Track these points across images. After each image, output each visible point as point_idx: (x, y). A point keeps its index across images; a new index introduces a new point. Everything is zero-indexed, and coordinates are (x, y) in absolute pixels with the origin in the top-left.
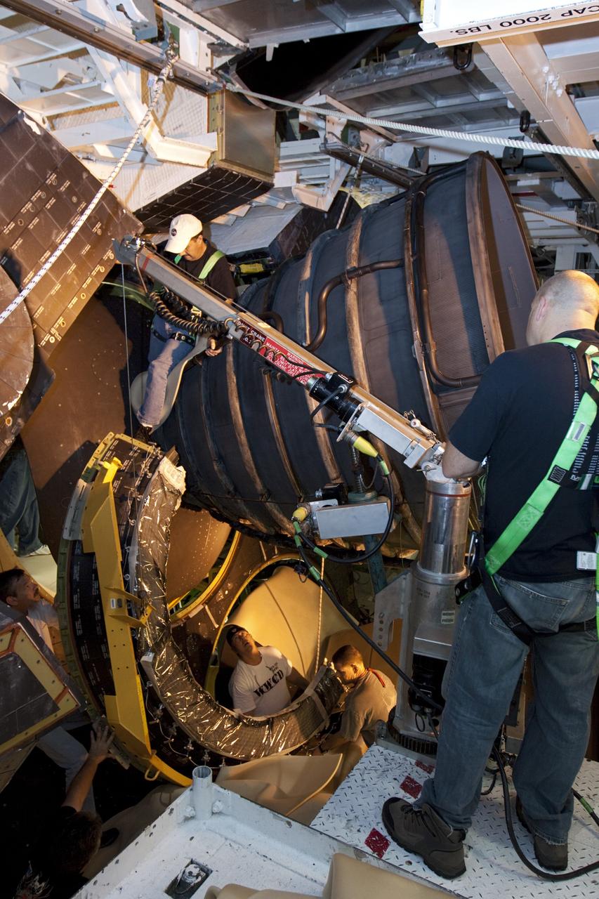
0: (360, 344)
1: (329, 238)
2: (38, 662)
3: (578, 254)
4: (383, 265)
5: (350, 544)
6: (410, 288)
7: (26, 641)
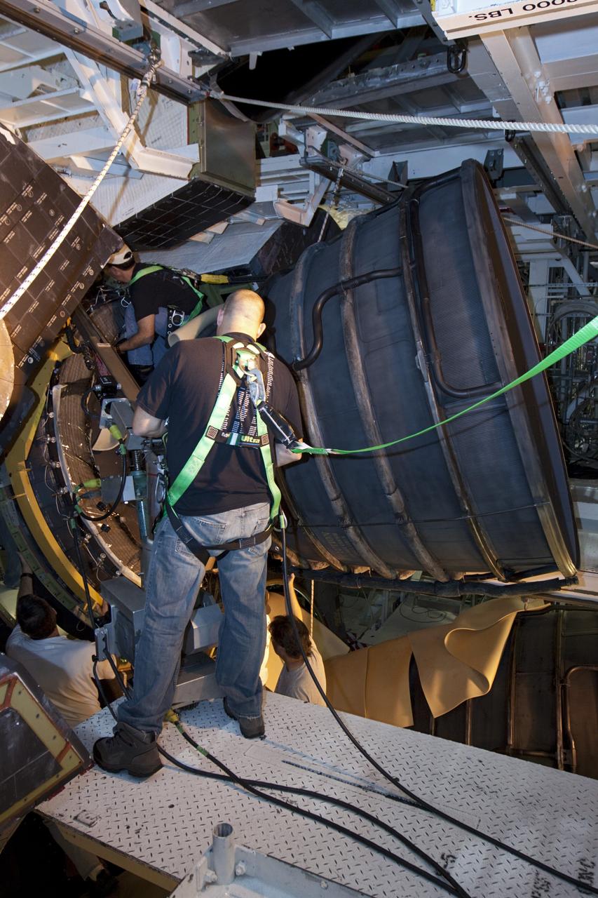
0: (359, 357)
1: (316, 251)
2: (38, 716)
4: (379, 274)
5: (348, 567)
6: (410, 297)
7: (24, 692)
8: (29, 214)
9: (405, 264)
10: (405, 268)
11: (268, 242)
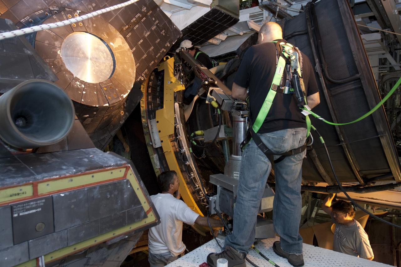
2: (138, 189)
3: (380, 59)
4: (297, 33)
6: (312, 41)
7: (132, 175)
8: (144, 19)
9: (309, 27)
10: (309, 29)
11: (245, 42)
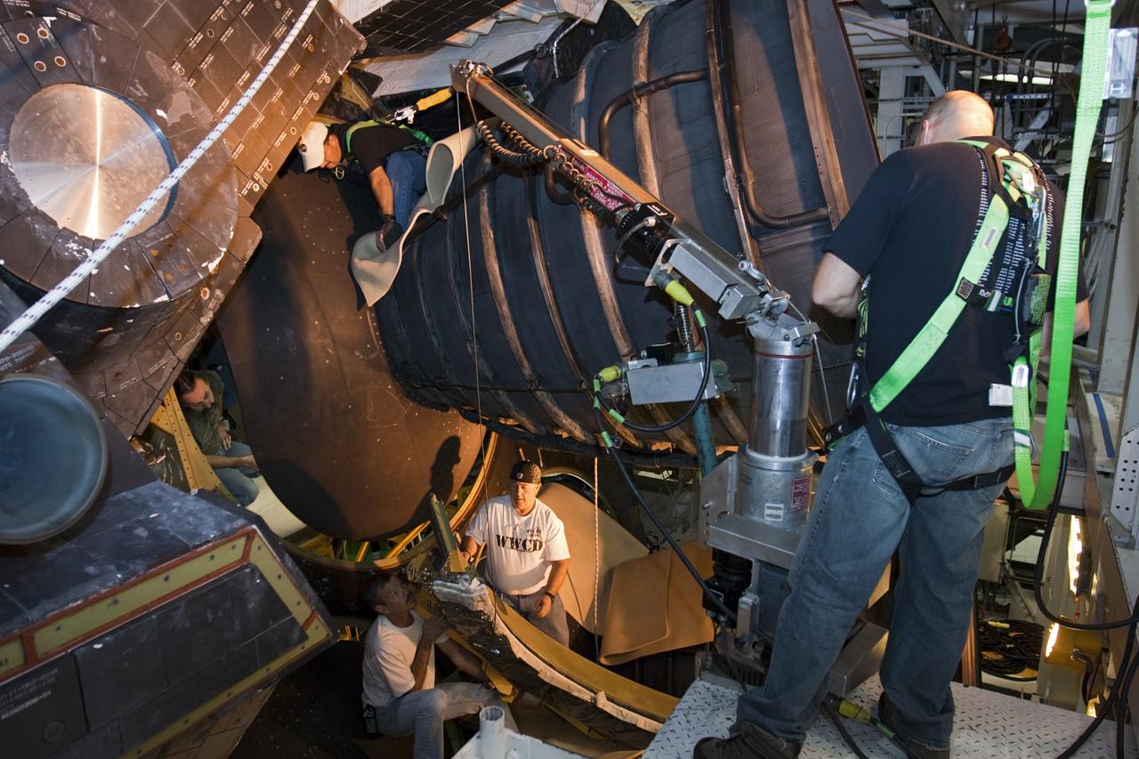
0: (655, 179)
1: (605, 51)
2: (280, 577)
3: (907, 78)
4: (681, 77)
5: (643, 442)
6: (717, 105)
7: (264, 548)
8: (250, 6)
9: (711, 64)
10: (712, 70)
